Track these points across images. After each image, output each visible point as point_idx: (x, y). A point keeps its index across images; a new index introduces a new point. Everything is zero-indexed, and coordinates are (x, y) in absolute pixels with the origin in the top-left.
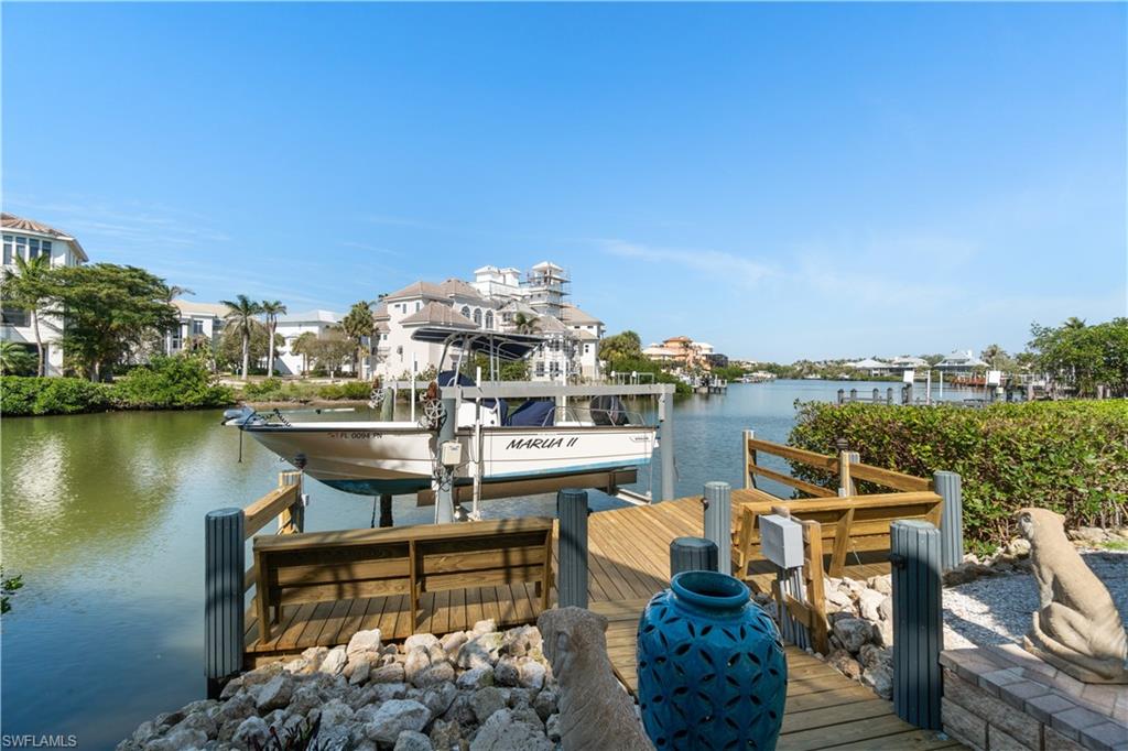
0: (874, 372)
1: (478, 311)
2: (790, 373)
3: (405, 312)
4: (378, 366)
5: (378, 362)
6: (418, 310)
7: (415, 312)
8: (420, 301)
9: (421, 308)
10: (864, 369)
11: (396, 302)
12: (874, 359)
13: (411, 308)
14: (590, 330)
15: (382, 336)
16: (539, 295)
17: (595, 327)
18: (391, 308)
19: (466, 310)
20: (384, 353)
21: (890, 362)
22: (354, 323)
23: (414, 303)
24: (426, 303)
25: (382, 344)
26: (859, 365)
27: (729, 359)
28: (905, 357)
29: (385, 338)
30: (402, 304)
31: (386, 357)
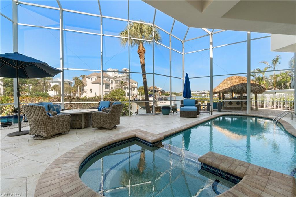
0: (198, 94)
1: (109, 80)
2: (179, 95)
3: (91, 80)
4: (84, 94)
5: (84, 93)
6: (95, 80)
7: (94, 80)
8: (96, 78)
9: (96, 79)
10: (195, 94)
11: (89, 77)
12: (198, 91)
13: (93, 79)
14: (135, 85)
15: (85, 86)
16: (124, 76)
17: (136, 84)
18: (87, 79)
19: (107, 80)
20: (85, 90)
21: (201, 92)
22: (78, 83)
23: (94, 78)
24: (97, 78)
25: (85, 88)
26: (195, 93)
27: (166, 92)
28: (204, 91)
29: (86, 87)
30: (90, 78)
31: (86, 91)
